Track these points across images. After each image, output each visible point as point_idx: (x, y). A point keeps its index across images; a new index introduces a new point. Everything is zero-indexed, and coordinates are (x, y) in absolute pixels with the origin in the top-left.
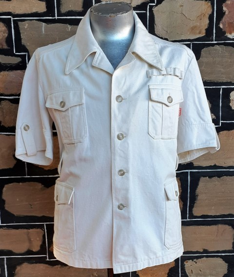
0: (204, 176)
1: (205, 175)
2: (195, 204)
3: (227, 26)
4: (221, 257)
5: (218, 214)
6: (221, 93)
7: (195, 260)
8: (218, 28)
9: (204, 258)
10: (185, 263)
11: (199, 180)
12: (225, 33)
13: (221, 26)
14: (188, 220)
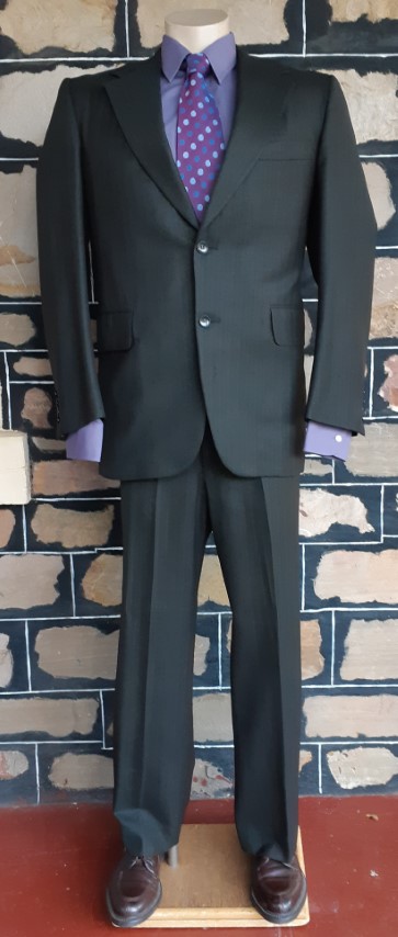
0: (358, 619)
1: (358, 616)
2: (344, 662)
3: (391, 393)
4: (387, 747)
5: (382, 678)
6: (382, 492)
7: (345, 751)
8: (376, 397)
9: (361, 749)
10: (328, 756)
11: (349, 624)
12: (388, 404)
13: (381, 394)
14: (333, 686)
